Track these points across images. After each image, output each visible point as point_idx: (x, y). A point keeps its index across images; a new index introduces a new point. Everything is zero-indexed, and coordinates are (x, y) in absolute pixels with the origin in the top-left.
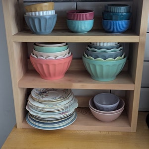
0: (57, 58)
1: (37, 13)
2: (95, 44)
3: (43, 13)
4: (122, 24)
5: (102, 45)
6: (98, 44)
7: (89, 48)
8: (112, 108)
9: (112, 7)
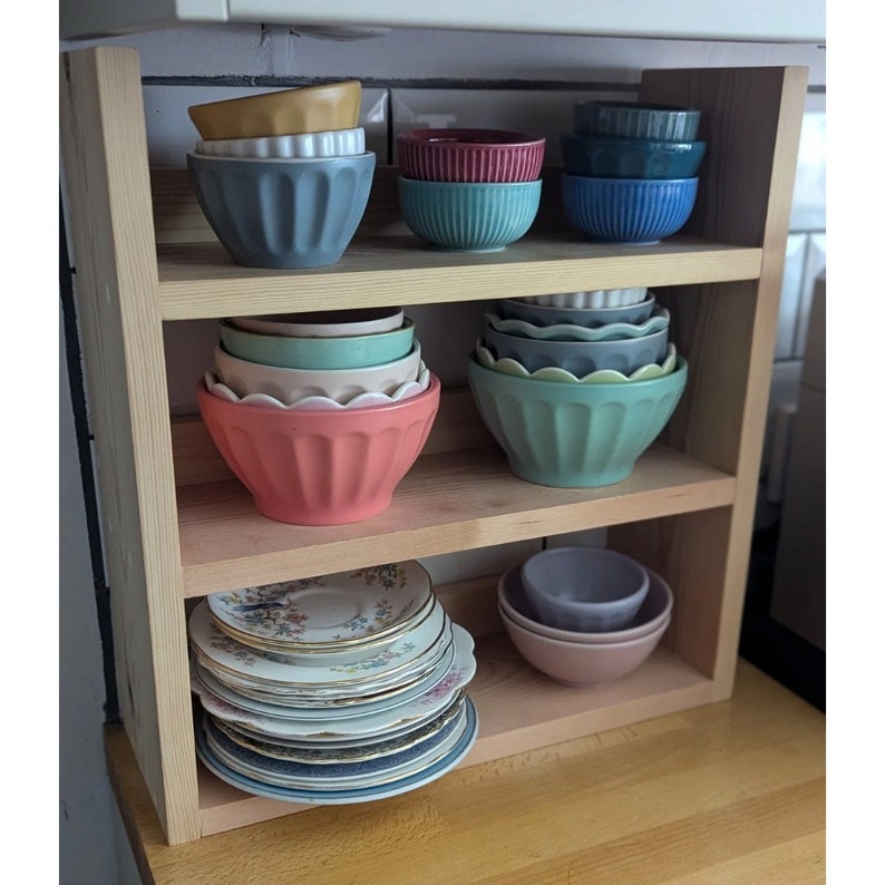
0: (400, 395)
1: (285, 145)
2: (560, 303)
3: (318, 145)
4: (675, 194)
5: (597, 303)
6: (579, 303)
7: (531, 328)
8: (618, 615)
9: (642, 111)
